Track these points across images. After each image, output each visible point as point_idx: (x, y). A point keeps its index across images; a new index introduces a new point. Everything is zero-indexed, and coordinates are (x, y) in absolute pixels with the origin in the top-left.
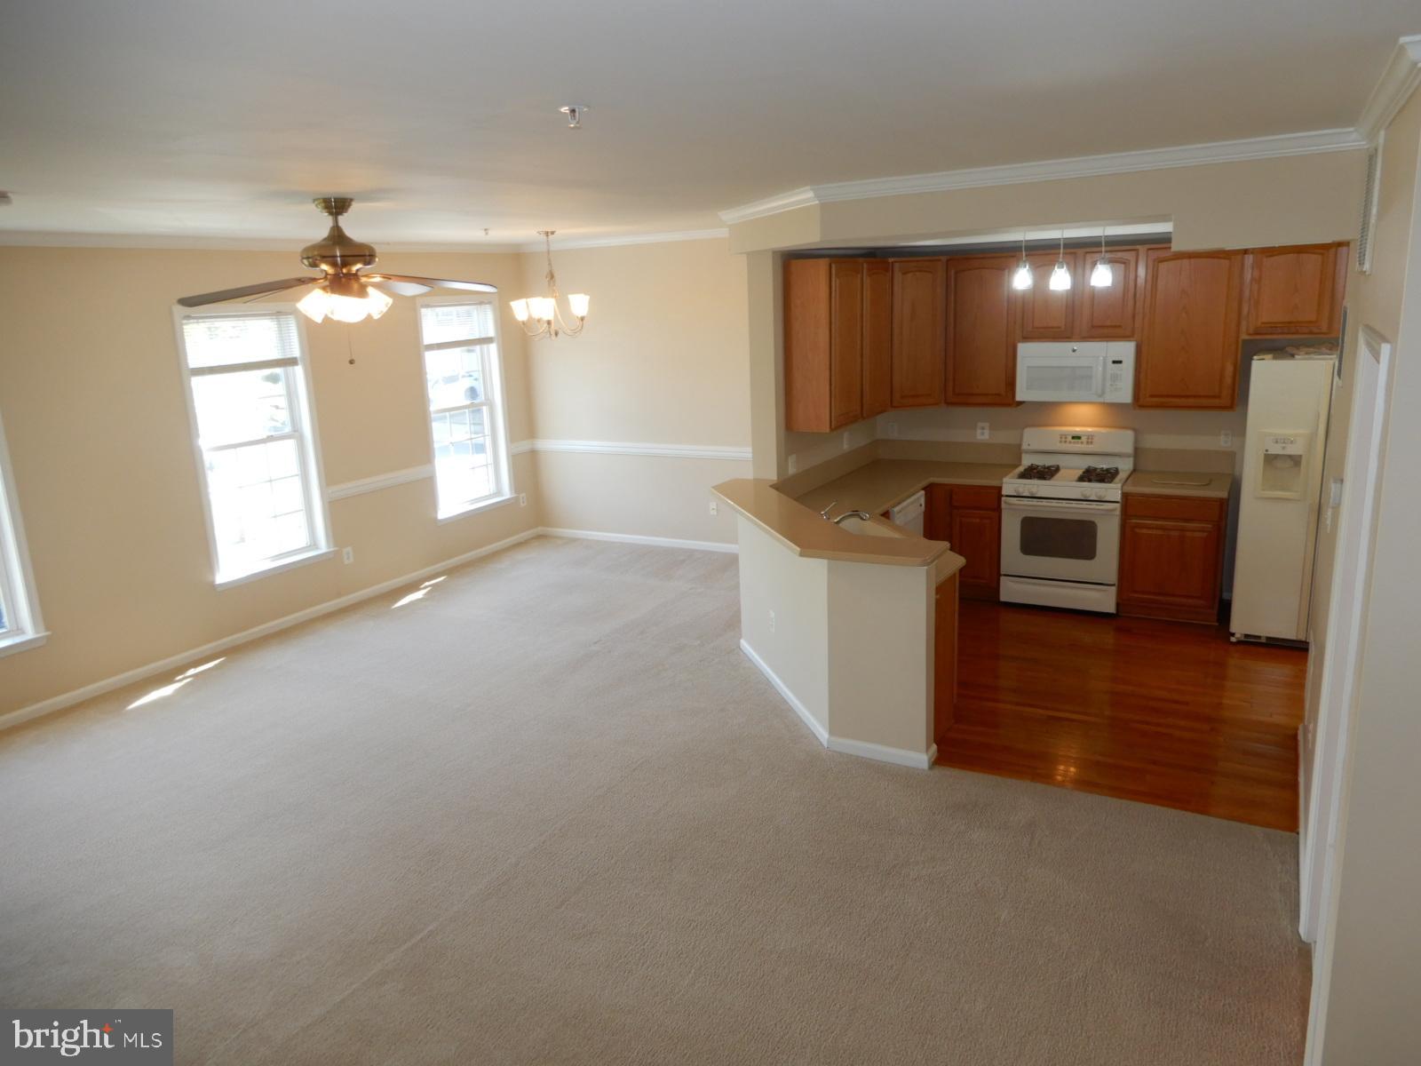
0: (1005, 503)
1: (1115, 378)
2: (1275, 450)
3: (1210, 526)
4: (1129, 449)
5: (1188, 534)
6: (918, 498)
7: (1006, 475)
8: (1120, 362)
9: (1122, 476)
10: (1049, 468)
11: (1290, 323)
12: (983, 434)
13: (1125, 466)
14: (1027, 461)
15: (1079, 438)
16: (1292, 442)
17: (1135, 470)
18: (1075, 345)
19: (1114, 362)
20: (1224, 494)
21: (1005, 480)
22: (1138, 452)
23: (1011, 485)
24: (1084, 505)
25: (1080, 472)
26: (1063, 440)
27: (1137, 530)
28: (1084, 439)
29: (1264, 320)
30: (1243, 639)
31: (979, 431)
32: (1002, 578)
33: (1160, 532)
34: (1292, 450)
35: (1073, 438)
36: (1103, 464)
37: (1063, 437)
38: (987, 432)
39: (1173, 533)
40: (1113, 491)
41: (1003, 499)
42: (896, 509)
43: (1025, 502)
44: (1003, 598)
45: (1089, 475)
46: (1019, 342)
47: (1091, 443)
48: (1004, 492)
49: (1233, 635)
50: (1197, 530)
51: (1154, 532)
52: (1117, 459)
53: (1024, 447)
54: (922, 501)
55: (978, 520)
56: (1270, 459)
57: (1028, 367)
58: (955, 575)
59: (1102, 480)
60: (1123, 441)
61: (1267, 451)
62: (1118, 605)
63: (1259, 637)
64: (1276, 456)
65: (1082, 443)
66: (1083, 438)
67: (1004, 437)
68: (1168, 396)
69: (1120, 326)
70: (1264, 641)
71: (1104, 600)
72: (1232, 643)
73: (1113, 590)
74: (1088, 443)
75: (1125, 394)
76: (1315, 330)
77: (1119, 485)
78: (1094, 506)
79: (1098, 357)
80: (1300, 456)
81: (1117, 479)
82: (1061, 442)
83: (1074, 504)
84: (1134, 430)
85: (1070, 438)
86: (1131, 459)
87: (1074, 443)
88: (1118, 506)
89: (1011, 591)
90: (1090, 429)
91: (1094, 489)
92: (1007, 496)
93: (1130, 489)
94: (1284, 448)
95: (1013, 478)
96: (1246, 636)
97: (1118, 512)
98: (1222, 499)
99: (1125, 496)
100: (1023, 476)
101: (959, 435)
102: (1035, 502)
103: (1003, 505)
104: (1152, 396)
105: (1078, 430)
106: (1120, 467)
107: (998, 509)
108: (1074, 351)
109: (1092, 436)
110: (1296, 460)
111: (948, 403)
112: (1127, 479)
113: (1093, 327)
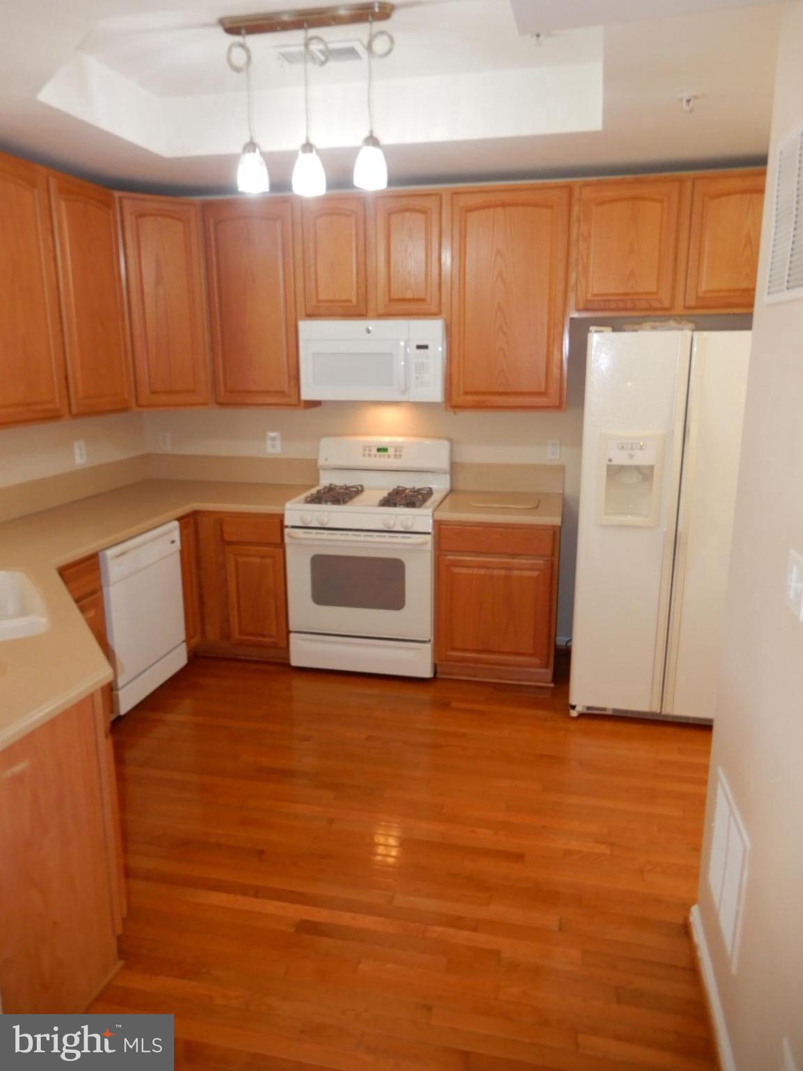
0: (291, 537)
1: (421, 368)
2: (621, 459)
3: (541, 562)
4: (445, 464)
5: (516, 573)
6: (170, 532)
7: (289, 498)
8: (425, 347)
9: (436, 497)
10: (347, 488)
11: (625, 294)
12: (273, 446)
13: (440, 485)
14: (326, 480)
15: (385, 450)
16: (641, 448)
17: (452, 491)
18: (372, 324)
19: (419, 347)
20: (557, 521)
21: (288, 505)
22: (454, 468)
23: (296, 512)
24: (387, 538)
25: (385, 494)
26: (367, 452)
27: (456, 570)
28: (391, 451)
29: (596, 291)
30: (585, 711)
31: (269, 443)
32: (292, 636)
33: (482, 572)
34: (641, 459)
35: (379, 450)
36: (410, 482)
37: (367, 448)
38: (278, 443)
39: (496, 572)
40: (422, 519)
41: (287, 531)
42: (110, 553)
43: (314, 534)
44: (296, 661)
45: (396, 498)
46: (302, 319)
47: (400, 456)
48: (287, 522)
49: (573, 707)
50: (528, 568)
51: (475, 571)
52: (429, 476)
53: (321, 462)
54: (176, 535)
55: (257, 560)
56: (615, 472)
57: (314, 354)
58: (92, 695)
59: (411, 504)
60: (437, 454)
61: (610, 460)
62: (435, 666)
63: (604, 709)
64: (622, 469)
65: (389, 456)
66: (389, 450)
67: (298, 450)
68: (484, 393)
69: (422, 300)
70: (609, 712)
71: (418, 662)
72: (573, 719)
73: (428, 648)
74: (395, 456)
75: (435, 392)
76: (657, 305)
77: (429, 511)
78: (400, 539)
79: (398, 340)
80: (652, 467)
81: (429, 502)
82: (364, 455)
83: (375, 537)
84: (451, 440)
85: (374, 451)
86: (448, 477)
87: (380, 456)
88: (429, 538)
89: (303, 652)
90: (400, 439)
91: (401, 516)
92: (293, 527)
93: (447, 515)
94: (631, 456)
95: (299, 502)
96: (589, 708)
97: (429, 546)
98: (554, 527)
99: (438, 525)
100: (317, 499)
101: (245, 448)
102: (326, 535)
103: (287, 540)
104: (466, 393)
105: (385, 440)
106: (434, 487)
107: (282, 545)
108: (369, 331)
109: (400, 447)
110: (646, 473)
111: (222, 404)
112: (443, 501)
113: (391, 300)
